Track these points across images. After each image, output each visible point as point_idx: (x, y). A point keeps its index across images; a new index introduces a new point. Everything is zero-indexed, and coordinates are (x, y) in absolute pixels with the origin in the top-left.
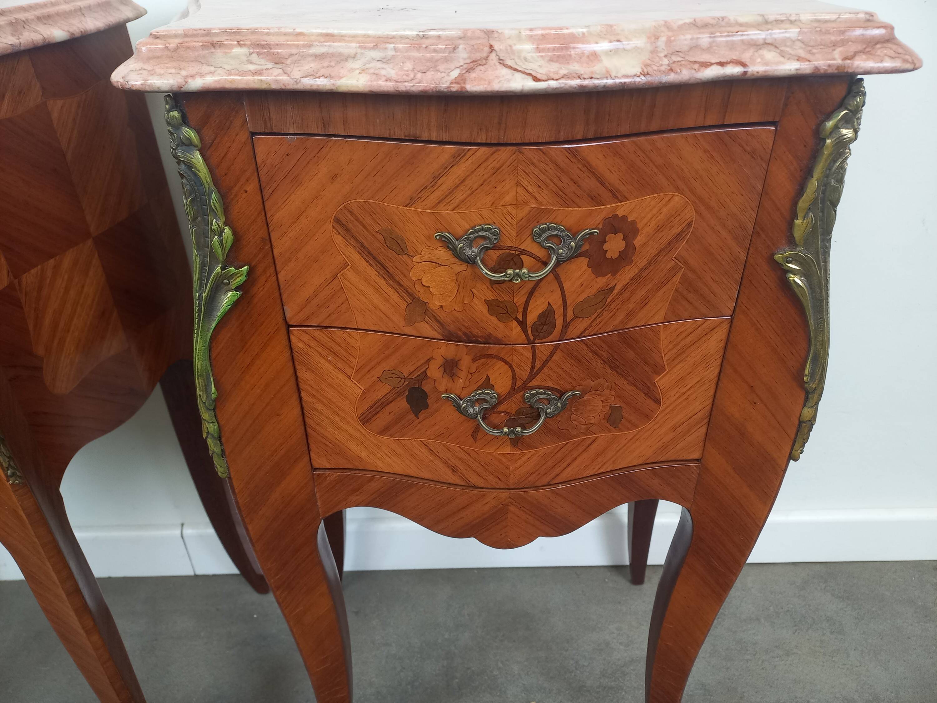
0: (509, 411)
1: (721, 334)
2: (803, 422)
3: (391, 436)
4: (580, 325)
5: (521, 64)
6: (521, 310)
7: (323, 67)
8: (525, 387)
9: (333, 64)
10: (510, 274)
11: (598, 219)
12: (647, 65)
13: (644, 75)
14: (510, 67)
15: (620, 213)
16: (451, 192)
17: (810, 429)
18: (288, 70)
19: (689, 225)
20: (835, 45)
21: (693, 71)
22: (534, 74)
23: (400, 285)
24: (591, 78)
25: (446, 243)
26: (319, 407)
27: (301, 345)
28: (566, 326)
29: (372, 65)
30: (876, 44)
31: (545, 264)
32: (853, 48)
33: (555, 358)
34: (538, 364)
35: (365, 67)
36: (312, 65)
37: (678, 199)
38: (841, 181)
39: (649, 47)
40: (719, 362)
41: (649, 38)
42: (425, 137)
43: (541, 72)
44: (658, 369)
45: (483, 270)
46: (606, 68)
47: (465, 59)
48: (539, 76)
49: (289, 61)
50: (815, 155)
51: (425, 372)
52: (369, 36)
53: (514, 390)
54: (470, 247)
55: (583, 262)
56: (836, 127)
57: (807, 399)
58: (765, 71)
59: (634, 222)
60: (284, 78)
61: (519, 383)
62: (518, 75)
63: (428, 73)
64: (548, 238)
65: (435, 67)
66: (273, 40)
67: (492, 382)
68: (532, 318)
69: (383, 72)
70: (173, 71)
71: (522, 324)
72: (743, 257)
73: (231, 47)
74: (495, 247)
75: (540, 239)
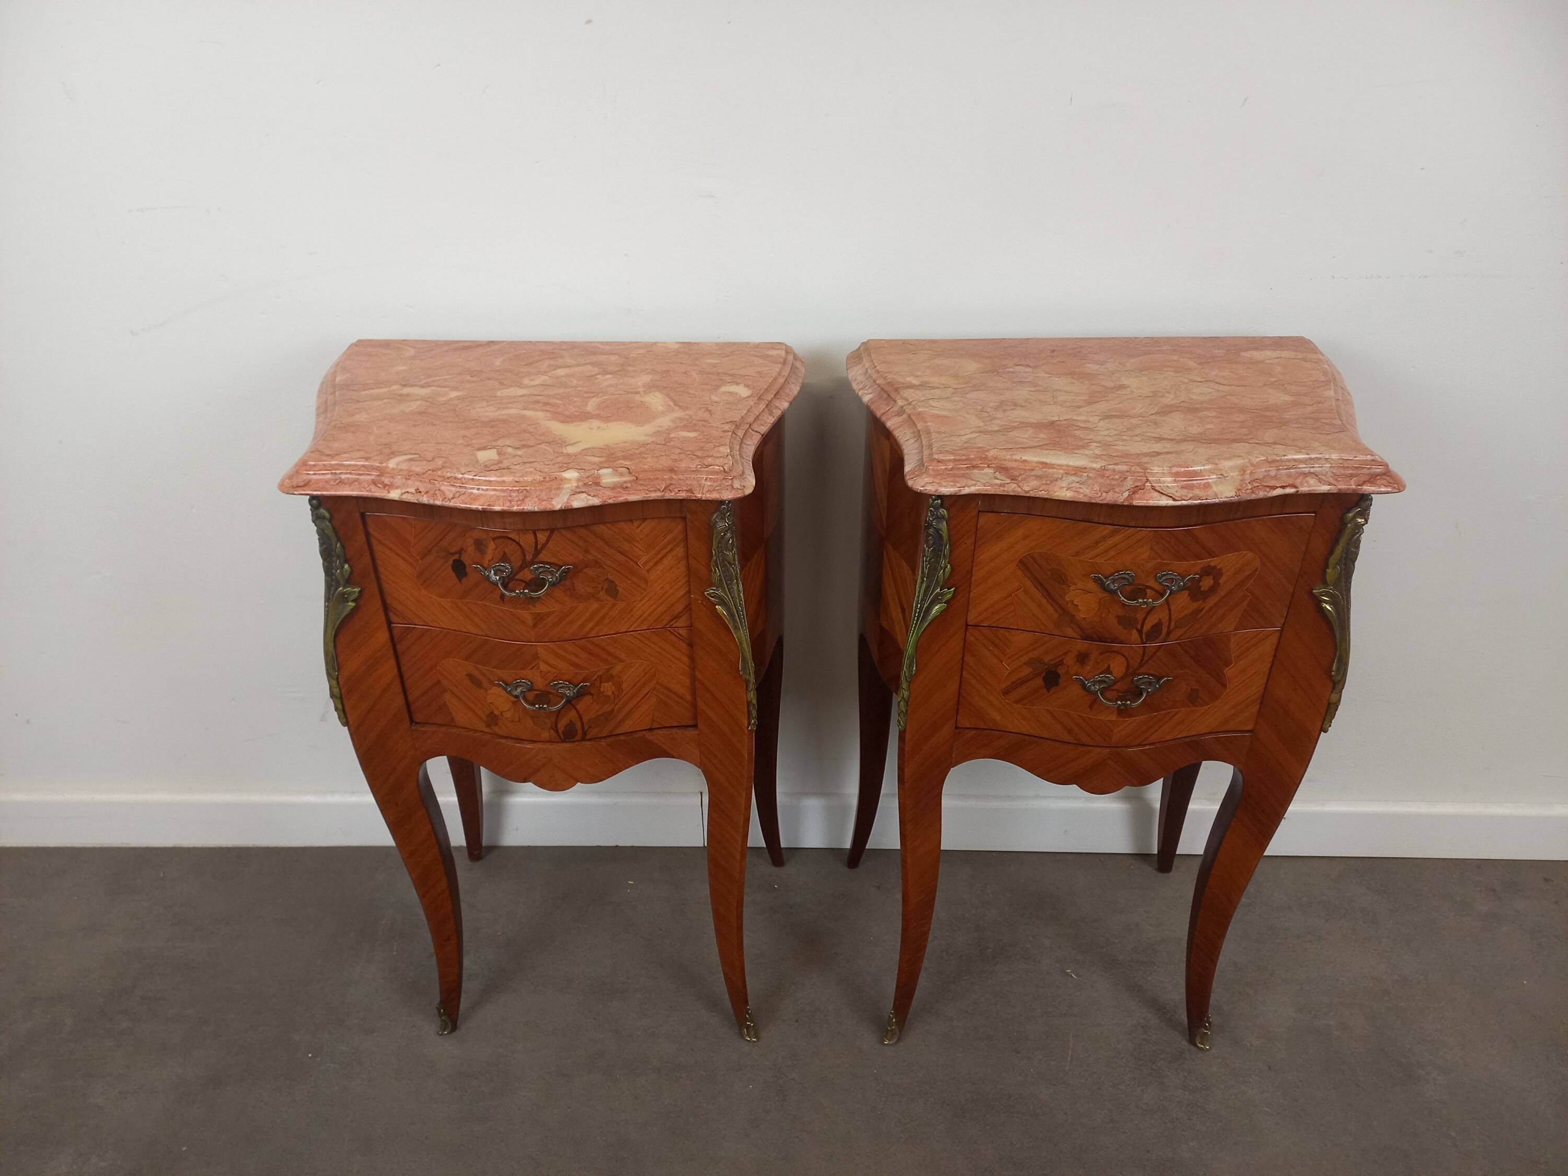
0: (1120, 689)
1: (1274, 639)
2: (1331, 704)
3: (1024, 705)
4: (1179, 632)
5: (1165, 489)
6: (1140, 622)
7: (1043, 484)
8: (1135, 674)
9: (1048, 482)
10: (1141, 602)
11: (1198, 569)
12: (1239, 490)
13: (1237, 497)
14: (1159, 492)
15: (1212, 564)
16: (1107, 551)
17: (1336, 710)
18: (1021, 484)
19: (1256, 570)
20: (1351, 476)
21: (1266, 493)
22: (1173, 497)
23: (1056, 602)
24: (1207, 499)
25: (1097, 580)
26: (973, 682)
27: (972, 639)
28: (1169, 633)
29: (1073, 485)
30: (1377, 476)
31: (1162, 595)
32: (1363, 479)
33: (1158, 654)
34: (1146, 658)
35: (1069, 486)
36: (1035, 482)
37: (1250, 555)
38: (1358, 547)
39: (1240, 478)
40: (1271, 659)
41: (1240, 472)
42: (1096, 520)
43: (1177, 495)
44: (1227, 663)
45: (1121, 598)
46: (1215, 492)
47: (1131, 485)
48: (1177, 498)
49: (1020, 479)
50: (1341, 531)
51: (1062, 660)
52: (1070, 466)
53: (1126, 675)
54: (1113, 583)
55: (1186, 593)
56: (1354, 517)
57: (1334, 688)
58: (1309, 490)
59: (1220, 569)
60: (1019, 489)
61: (1130, 671)
62: (1164, 497)
63: (1109, 493)
64: (1165, 580)
65: (1113, 489)
66: (1009, 464)
67: (1111, 669)
68: (1147, 627)
69: (1081, 491)
70: (952, 484)
71: (1140, 632)
72: (1291, 590)
73: (984, 467)
74: (1130, 584)
75: (1160, 579)
